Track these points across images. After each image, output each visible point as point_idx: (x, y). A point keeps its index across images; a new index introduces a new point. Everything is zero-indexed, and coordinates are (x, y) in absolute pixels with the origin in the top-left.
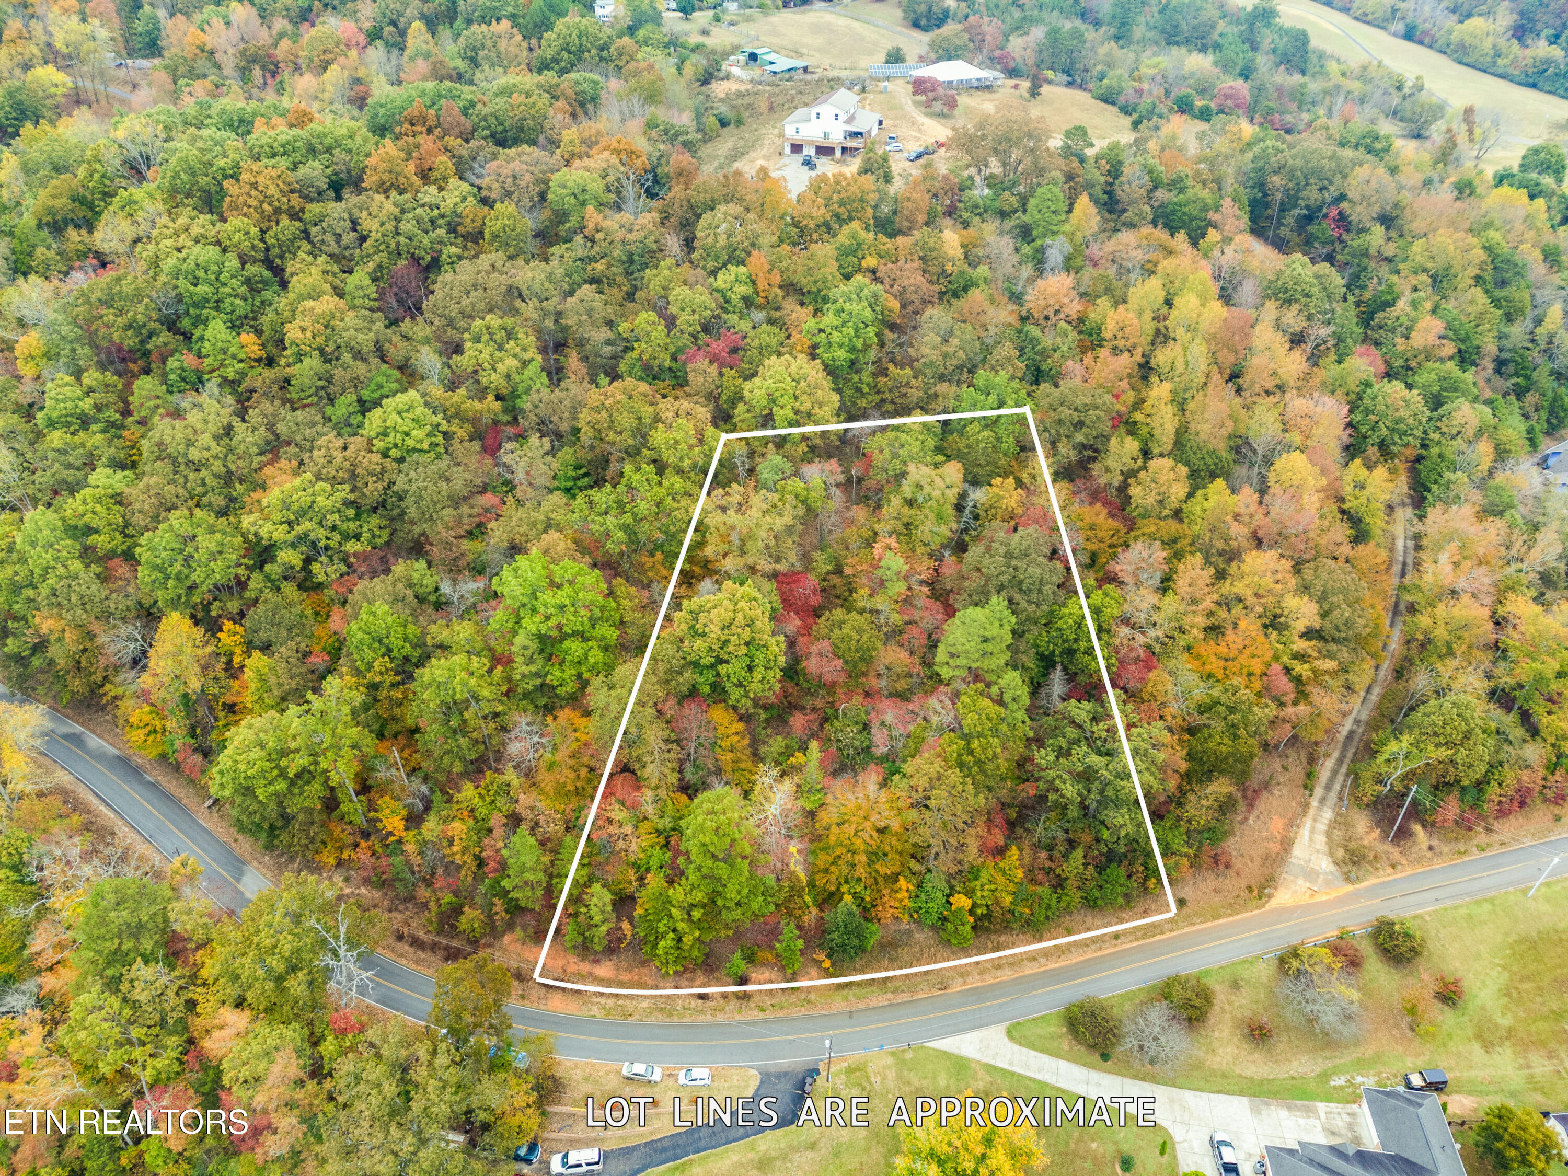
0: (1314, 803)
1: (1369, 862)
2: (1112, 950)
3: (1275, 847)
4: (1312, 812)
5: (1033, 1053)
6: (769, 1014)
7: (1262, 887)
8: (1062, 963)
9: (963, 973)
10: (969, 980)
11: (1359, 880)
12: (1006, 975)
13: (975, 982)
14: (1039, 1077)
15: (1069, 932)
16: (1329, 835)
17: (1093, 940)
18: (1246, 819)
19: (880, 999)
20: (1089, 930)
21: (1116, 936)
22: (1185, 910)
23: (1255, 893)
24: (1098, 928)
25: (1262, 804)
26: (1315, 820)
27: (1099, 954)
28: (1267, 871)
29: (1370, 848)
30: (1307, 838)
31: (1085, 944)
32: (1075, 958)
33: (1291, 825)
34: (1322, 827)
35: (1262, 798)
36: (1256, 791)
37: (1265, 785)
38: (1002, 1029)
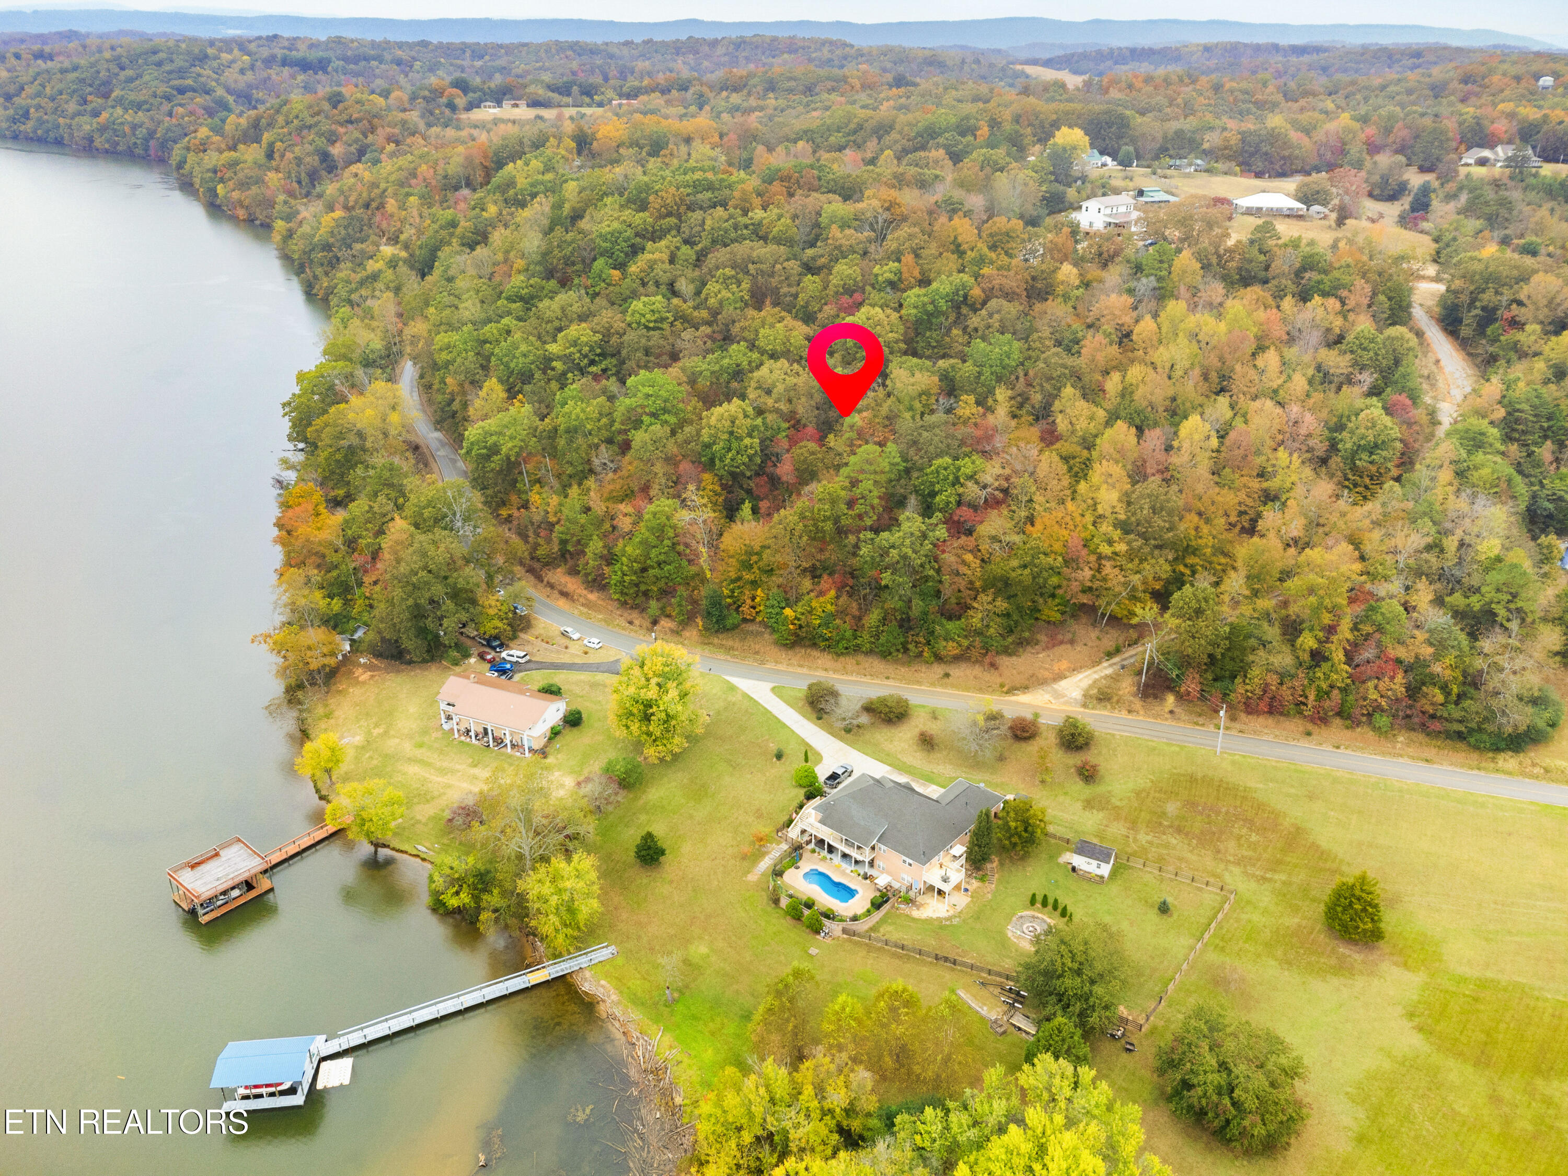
0: (1106, 663)
1: (1112, 703)
3: (1048, 674)
4: (1099, 667)
5: (777, 700)
7: (1014, 689)
11: (1095, 708)
14: (770, 709)
16: (1096, 681)
17: (871, 674)
18: (1039, 653)
23: (1005, 690)
25: (1059, 650)
26: (1096, 672)
28: (1027, 683)
29: (1120, 697)
30: (1078, 679)
33: (1075, 670)
34: (1096, 676)
35: (1063, 647)
36: (1061, 643)
37: (1072, 642)
38: (772, 685)
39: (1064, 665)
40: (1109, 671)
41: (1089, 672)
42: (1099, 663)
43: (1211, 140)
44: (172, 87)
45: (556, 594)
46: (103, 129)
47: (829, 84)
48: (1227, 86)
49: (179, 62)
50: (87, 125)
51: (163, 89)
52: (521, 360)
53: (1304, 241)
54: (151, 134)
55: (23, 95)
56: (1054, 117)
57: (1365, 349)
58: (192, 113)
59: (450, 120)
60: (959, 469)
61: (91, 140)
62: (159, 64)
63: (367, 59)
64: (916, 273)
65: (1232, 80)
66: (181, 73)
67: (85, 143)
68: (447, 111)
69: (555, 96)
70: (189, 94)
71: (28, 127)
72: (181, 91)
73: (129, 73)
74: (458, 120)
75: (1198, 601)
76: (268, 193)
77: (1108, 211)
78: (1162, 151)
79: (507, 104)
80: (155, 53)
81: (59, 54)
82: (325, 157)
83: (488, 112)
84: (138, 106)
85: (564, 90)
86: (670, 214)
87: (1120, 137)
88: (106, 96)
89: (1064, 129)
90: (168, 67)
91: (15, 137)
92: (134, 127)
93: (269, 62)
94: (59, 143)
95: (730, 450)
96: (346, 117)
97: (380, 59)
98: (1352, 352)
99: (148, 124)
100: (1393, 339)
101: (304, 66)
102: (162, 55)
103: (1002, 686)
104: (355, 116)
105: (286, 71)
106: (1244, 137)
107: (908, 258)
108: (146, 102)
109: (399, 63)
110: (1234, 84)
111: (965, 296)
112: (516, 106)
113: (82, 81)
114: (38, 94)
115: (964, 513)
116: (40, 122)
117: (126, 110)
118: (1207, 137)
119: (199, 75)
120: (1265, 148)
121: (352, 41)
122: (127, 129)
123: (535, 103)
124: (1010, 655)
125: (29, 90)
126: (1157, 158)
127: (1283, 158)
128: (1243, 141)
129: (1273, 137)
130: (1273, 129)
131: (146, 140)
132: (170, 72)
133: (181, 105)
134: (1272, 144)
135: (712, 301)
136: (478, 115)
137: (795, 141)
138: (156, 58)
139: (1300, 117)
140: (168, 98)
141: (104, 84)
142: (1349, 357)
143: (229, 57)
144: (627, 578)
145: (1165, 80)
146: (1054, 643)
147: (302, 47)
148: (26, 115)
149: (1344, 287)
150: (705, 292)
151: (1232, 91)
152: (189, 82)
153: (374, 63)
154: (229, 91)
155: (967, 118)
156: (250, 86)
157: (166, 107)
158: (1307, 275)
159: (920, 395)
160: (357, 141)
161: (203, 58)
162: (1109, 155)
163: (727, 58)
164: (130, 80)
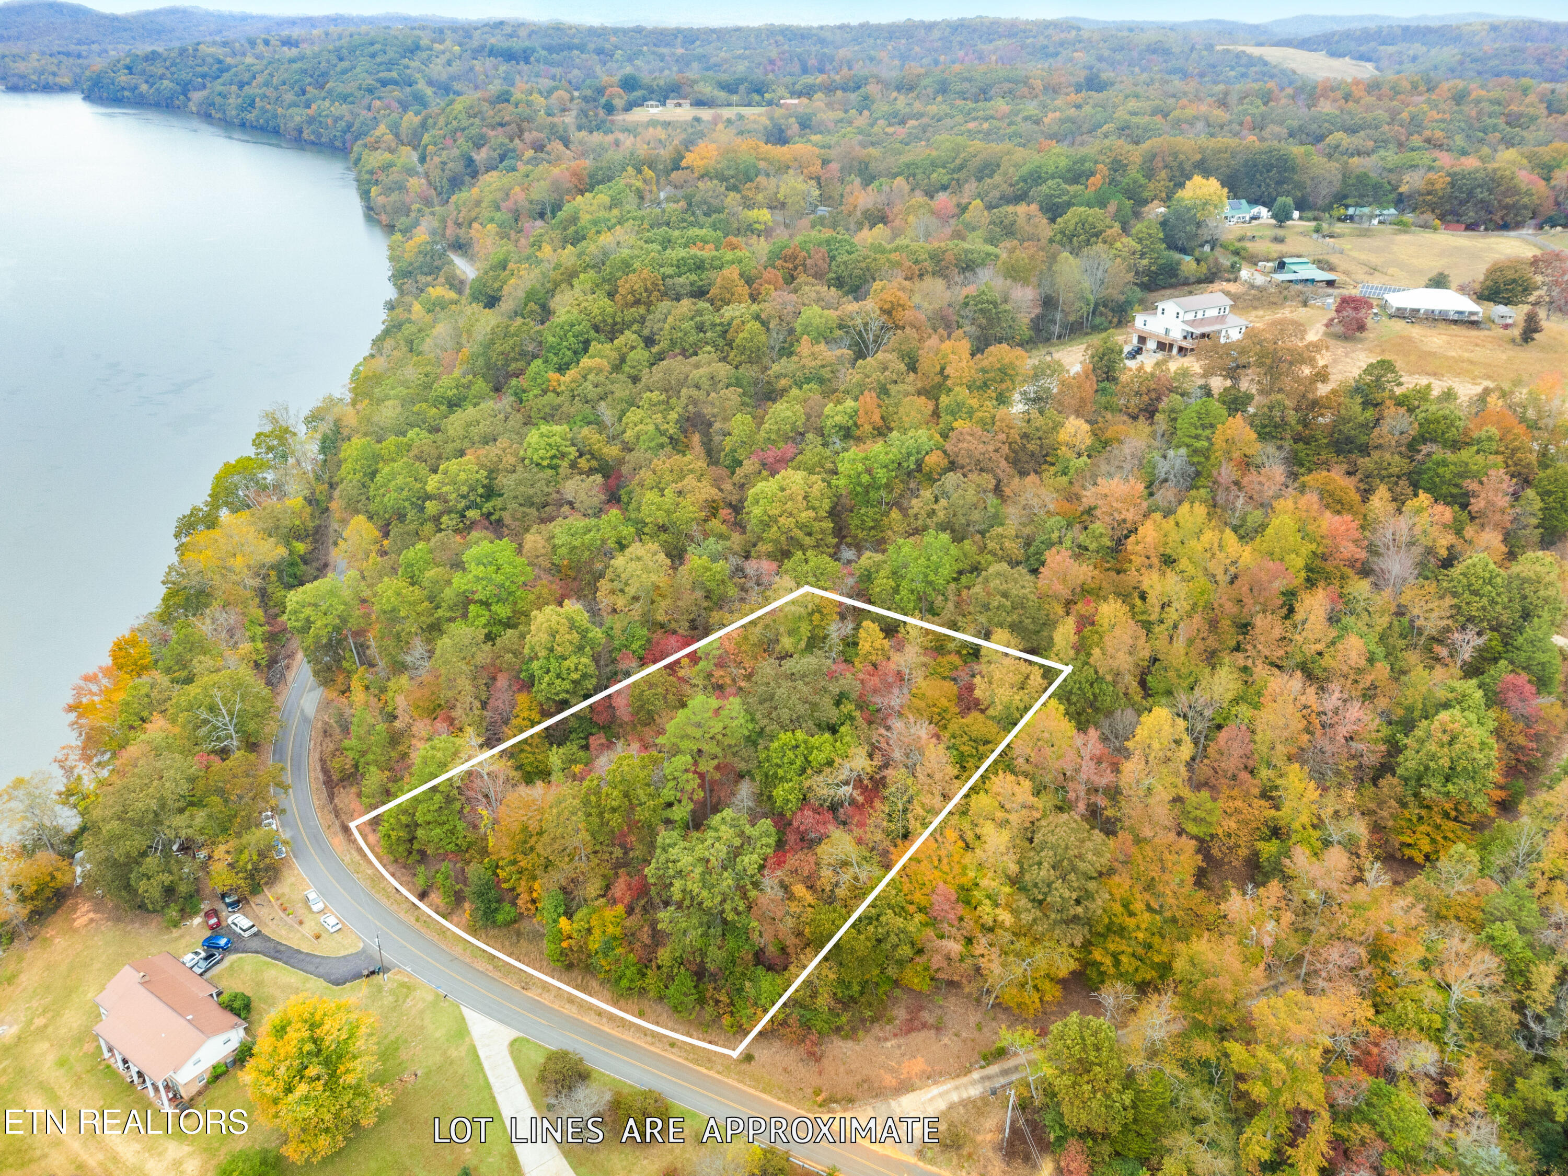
0: (976, 1075)
1: (960, 1156)
2: (658, 1051)
3: (889, 1080)
4: (964, 1080)
5: (511, 1064)
6: (418, 926)
7: (832, 1100)
8: (615, 1032)
9: (545, 987)
10: (546, 995)
11: (932, 1162)
12: (571, 1011)
13: (546, 1000)
14: (492, 1080)
15: (641, 1015)
16: (951, 1107)
17: (654, 1035)
18: (886, 1039)
19: (482, 965)
20: (657, 1024)
21: (673, 1044)
22: (745, 1067)
23: (820, 1099)
24: (666, 1028)
25: (918, 1038)
26: (957, 1088)
27: (647, 1046)
28: (854, 1092)
29: (976, 1145)
30: (930, 1095)
31: (645, 1032)
32: (627, 1036)
33: (931, 1077)
34: (955, 1097)
35: (924, 1034)
36: (924, 1026)
37: (938, 1028)
38: (513, 1034)
39: (919, 1065)
40: (974, 1092)
41: (949, 1085)
42: (968, 1071)
43: (1411, 182)
44: (378, 80)
45: (337, 827)
46: (311, 120)
47: (1006, 86)
48: (1474, 95)
49: (391, 54)
50: (298, 116)
51: (370, 81)
52: (394, 495)
53: (1435, 393)
54: (350, 126)
55: (254, 83)
56: (1198, 157)
57: (1475, 593)
58: (388, 107)
59: (604, 122)
60: (810, 749)
61: (300, 132)
62: (373, 56)
63: (570, 48)
64: (876, 418)
65: (1482, 87)
66: (390, 65)
67: (295, 134)
68: (601, 112)
69: (722, 95)
70: (390, 87)
71: (251, 117)
72: (384, 83)
73: (345, 64)
74: (612, 122)
75: (1084, 1049)
76: (408, 200)
77: (1190, 316)
78: (1341, 199)
79: (670, 103)
80: (372, 44)
81: (303, 41)
82: (470, 162)
83: (653, 111)
84: (344, 98)
85: (730, 88)
86: (637, 302)
87: (1279, 183)
88: (322, 87)
89: (1197, 179)
90: (378, 60)
91: (243, 125)
92: (337, 119)
93: (477, 52)
94: (276, 132)
95: (548, 671)
96: (498, 119)
97: (582, 48)
98: (1455, 595)
99: (348, 117)
100: (1524, 581)
101: (509, 56)
102: (377, 47)
103: (817, 1092)
104: (507, 118)
105: (490, 62)
106: (1455, 180)
107: (869, 398)
108: (352, 95)
109: (600, 52)
110: (1483, 93)
111: (919, 464)
112: (680, 105)
113: (304, 72)
114: (267, 84)
115: (806, 819)
116: (264, 111)
117: (333, 102)
118: (1406, 178)
119: (407, 67)
120: (1481, 194)
121: (570, 28)
122: (330, 121)
123: (699, 103)
124: (846, 1038)
125: (260, 79)
126: (1328, 208)
127: (1507, 207)
128: (1453, 184)
129: (1494, 182)
130: (1495, 171)
131: (344, 132)
132: (381, 64)
133: (379, 98)
134: (1490, 191)
135: (629, 435)
136: (639, 115)
137: (895, 176)
138: (372, 49)
139: (1541, 150)
140: (370, 91)
141: (323, 75)
142: (1449, 601)
143: (442, 47)
144: (393, 834)
145: (1393, 88)
146: (911, 1027)
147: (523, 33)
148: (252, 104)
149: (1475, 476)
150: (624, 420)
151: (1478, 102)
152: (394, 74)
153: (576, 52)
154: (430, 83)
155: (1083, 160)
156: (452, 78)
157: (368, 98)
158: (1425, 449)
159: (811, 614)
160: (502, 144)
161: (414, 49)
162: (1264, 204)
163: (939, 44)
164: (344, 72)
